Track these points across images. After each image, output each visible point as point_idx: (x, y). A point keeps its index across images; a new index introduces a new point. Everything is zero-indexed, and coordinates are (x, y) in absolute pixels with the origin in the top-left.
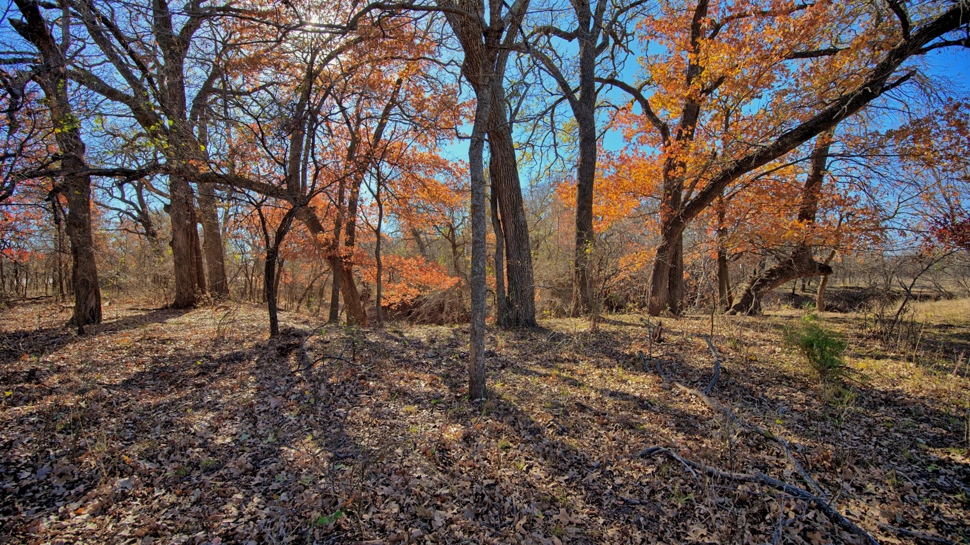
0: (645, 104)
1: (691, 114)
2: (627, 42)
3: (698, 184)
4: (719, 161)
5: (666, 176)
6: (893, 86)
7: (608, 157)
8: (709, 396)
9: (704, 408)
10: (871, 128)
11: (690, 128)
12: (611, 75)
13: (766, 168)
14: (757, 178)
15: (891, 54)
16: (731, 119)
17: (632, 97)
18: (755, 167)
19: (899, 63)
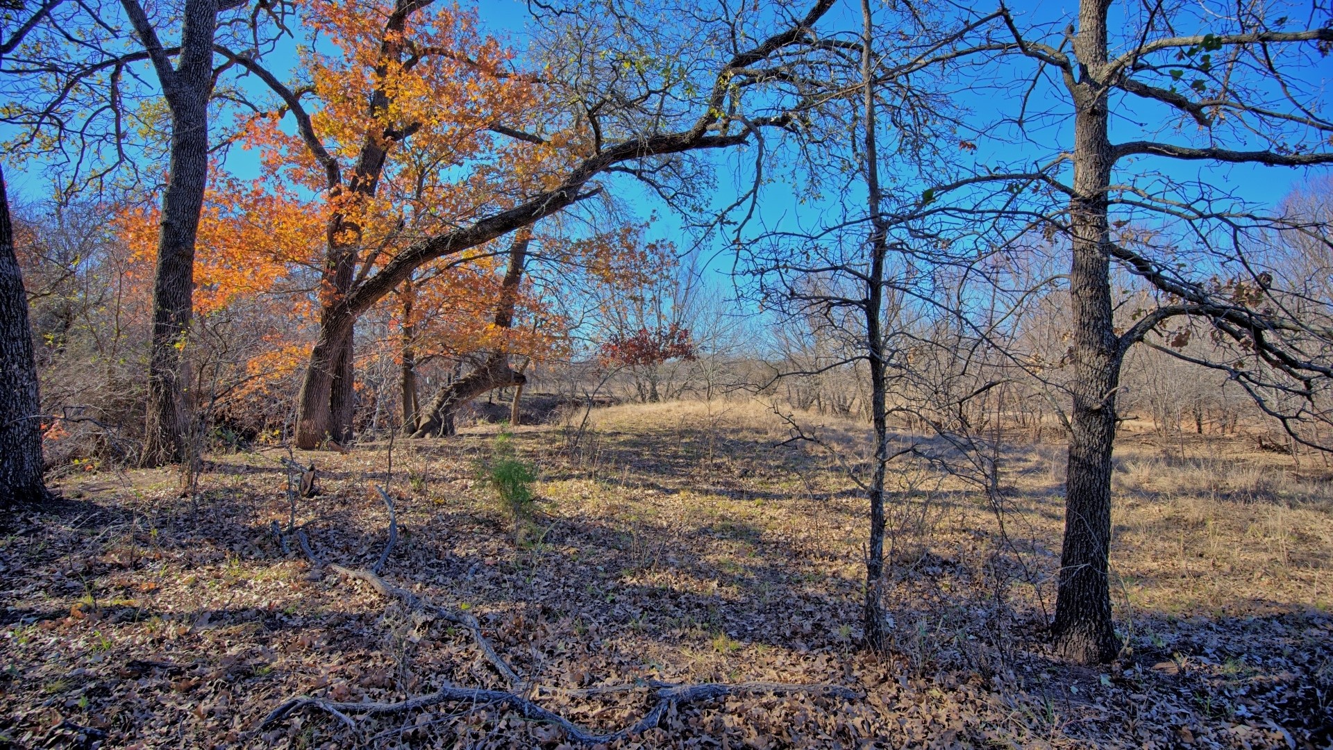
0: (304, 119)
1: (373, 160)
2: (284, 13)
3: (379, 259)
4: (407, 234)
5: (331, 239)
6: (587, 196)
7: (230, 185)
8: (381, 575)
9: (374, 597)
10: (566, 233)
11: (370, 177)
12: (249, 52)
13: (463, 254)
14: (452, 265)
15: (586, 163)
16: (425, 182)
17: (282, 102)
18: (451, 252)
19: (591, 175)
